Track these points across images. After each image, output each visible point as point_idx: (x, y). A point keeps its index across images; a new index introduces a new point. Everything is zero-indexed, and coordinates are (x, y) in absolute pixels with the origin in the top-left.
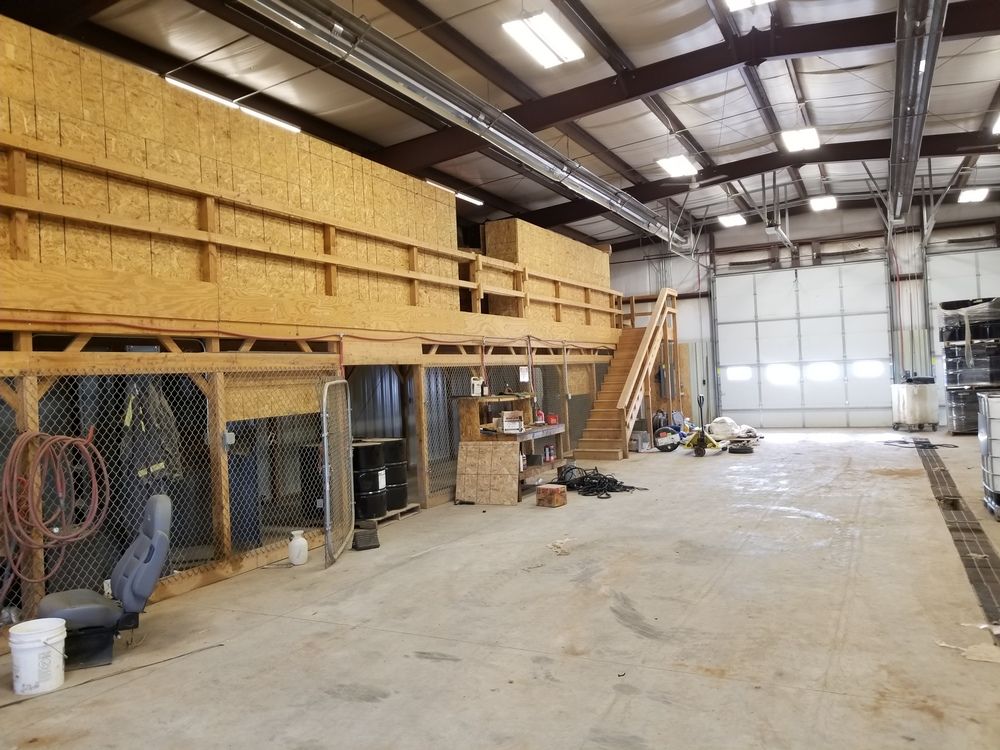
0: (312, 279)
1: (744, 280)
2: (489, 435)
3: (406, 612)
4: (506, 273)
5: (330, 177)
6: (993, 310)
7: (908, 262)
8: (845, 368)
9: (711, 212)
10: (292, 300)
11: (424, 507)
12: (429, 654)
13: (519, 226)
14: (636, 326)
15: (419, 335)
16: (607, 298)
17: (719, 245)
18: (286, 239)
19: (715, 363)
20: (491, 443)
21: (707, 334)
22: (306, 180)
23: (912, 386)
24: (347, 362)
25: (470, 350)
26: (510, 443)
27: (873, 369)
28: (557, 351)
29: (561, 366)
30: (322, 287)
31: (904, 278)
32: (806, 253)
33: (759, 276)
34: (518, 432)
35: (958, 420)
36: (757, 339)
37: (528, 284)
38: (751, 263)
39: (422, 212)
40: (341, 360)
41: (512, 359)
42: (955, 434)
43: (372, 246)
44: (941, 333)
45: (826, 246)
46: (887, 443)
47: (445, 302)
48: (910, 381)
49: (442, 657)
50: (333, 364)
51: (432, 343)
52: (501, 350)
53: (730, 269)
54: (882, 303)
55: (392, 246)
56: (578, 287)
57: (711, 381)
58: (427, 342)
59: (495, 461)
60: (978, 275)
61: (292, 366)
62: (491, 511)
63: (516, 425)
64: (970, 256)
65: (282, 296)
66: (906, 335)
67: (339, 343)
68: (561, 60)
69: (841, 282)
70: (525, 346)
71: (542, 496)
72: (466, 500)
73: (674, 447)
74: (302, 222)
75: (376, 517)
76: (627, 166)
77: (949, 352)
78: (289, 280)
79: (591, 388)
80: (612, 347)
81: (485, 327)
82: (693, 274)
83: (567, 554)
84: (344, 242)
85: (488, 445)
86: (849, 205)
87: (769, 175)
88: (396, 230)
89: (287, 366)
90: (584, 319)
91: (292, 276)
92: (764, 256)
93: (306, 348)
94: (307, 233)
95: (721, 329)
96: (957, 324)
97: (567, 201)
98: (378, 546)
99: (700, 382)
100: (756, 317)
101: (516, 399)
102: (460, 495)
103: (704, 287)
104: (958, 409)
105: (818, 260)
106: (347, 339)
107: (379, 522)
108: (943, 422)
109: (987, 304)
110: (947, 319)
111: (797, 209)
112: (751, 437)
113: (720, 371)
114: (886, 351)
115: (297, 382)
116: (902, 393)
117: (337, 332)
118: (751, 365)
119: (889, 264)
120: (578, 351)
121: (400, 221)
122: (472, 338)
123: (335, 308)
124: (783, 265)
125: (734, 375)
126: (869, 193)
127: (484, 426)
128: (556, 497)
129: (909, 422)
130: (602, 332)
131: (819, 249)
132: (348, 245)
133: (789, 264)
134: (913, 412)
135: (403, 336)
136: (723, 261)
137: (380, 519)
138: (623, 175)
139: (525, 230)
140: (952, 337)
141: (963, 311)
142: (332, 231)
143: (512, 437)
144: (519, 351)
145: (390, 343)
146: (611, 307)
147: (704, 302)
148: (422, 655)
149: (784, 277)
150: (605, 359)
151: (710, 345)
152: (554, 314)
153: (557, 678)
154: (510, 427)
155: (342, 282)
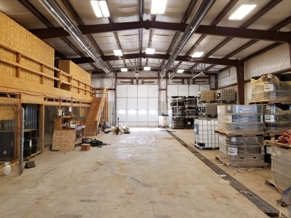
0: (12, 71)
1: (124, 86)
2: (64, 128)
3: (65, 188)
4: (66, 77)
5: (20, 37)
6: (183, 99)
7: (163, 86)
8: (148, 111)
9: (118, 67)
10: (7, 78)
11: (42, 152)
12: (84, 200)
13: (70, 63)
14: (96, 97)
15: (44, 94)
16: (90, 88)
17: (118, 76)
18: (4, 56)
19: (115, 108)
20: (65, 131)
21: (114, 100)
22: (12, 36)
23: (164, 117)
24: (22, 102)
25: (57, 100)
26: (72, 131)
27: (154, 112)
28: (78, 103)
29: (79, 107)
30: (15, 74)
31: (162, 90)
32: (140, 81)
33: (128, 86)
34: (75, 127)
35: (174, 125)
36: (127, 103)
37: (72, 81)
38: (126, 82)
39: (45, 53)
40: (20, 101)
41: (67, 104)
42: (174, 129)
43: (31, 62)
44: (171, 103)
45: (145, 80)
46: (160, 131)
47: (50, 84)
48: (163, 115)
49: (89, 201)
50: (18, 102)
51: (47, 97)
52: (64, 101)
53: (121, 83)
54: (157, 96)
55: (36, 63)
56: (83, 84)
57: (114, 113)
58: (45, 97)
59: (67, 137)
60: (178, 90)
61: (5, 102)
62: (66, 153)
63: (74, 125)
64: (177, 86)
65: (3, 76)
66: (162, 104)
67: (20, 96)
68: (103, 16)
69: (148, 89)
70: (71, 100)
71: (83, 147)
72: (56, 149)
73: (109, 132)
74: (10, 51)
75: (28, 156)
76: (100, 50)
77: (173, 109)
78: (5, 71)
79: (85, 114)
80: (91, 102)
81: (61, 94)
82: (111, 83)
83: (103, 165)
84: (22, 60)
85: (64, 132)
86: (153, 70)
87: (137, 59)
88: (38, 58)
89: (3, 102)
90: (84, 93)
91: (5, 69)
92: (130, 80)
93: (9, 96)
94: (12, 55)
95: (118, 99)
96: (175, 102)
97: (80, 57)
98: (35, 167)
99: (111, 114)
100: (127, 97)
101: (71, 117)
102: (53, 148)
103: (114, 87)
104: (174, 122)
105: (143, 83)
106: (23, 94)
107: (30, 158)
108: (170, 126)
109: (181, 98)
110: (173, 101)
111: (141, 69)
112: (127, 129)
113: (117, 111)
114: (157, 108)
115: (4, 108)
116: (161, 118)
117: (20, 91)
118: (125, 110)
119: (159, 86)
120: (83, 103)
121: (39, 55)
122: (57, 97)
123: (20, 82)
124: (134, 83)
125: (121, 112)
126: (157, 67)
127: (63, 125)
128: (88, 147)
129: (163, 126)
130: (88, 98)
131: (144, 80)
132: (24, 61)
133: (136, 83)
134: (164, 123)
135: (39, 94)
136: (119, 81)
137: (30, 157)
138: (99, 52)
139: (72, 64)
140: (174, 105)
141: (177, 99)
142: (20, 55)
143: (73, 129)
144: (69, 102)
145: (35, 96)
146: (91, 90)
147: (114, 91)
148: (82, 201)
149: (135, 86)
150: (89, 105)
151: (114, 103)
152: (77, 91)
153: (131, 202)
154: (72, 126)
155: (22, 74)
